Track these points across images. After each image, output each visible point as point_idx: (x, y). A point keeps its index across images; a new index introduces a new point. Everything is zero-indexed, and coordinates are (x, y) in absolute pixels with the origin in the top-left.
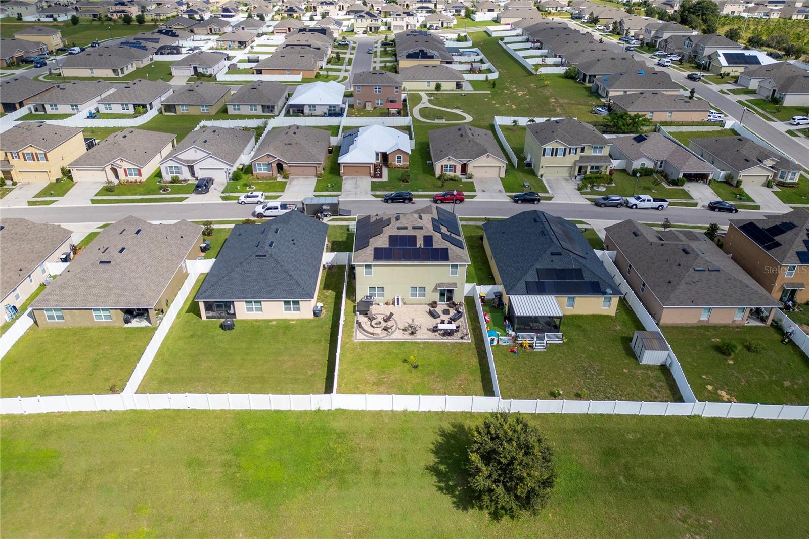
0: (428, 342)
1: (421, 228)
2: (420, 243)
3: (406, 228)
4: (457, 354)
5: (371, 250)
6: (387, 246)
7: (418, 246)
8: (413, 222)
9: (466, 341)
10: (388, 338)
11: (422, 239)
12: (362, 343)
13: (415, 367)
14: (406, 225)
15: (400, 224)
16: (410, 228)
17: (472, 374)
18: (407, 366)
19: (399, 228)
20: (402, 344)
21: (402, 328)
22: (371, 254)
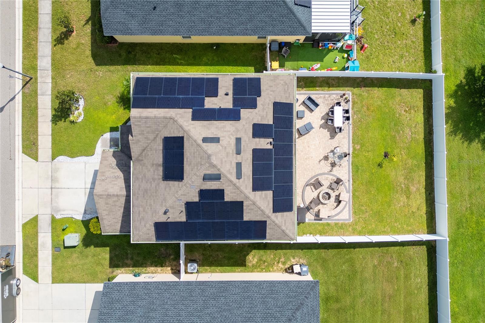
0: (353, 139)
1: (238, 141)
2: (265, 143)
3: (239, 165)
4: (368, 109)
5: (277, 217)
6: (270, 194)
7: (270, 147)
8: (227, 153)
11: (257, 140)
12: (355, 213)
13: (386, 155)
14: (234, 165)
15: (231, 174)
16: (239, 158)
17: (393, 97)
18: (386, 163)
19: (239, 175)
20: (356, 169)
22: (282, 216)
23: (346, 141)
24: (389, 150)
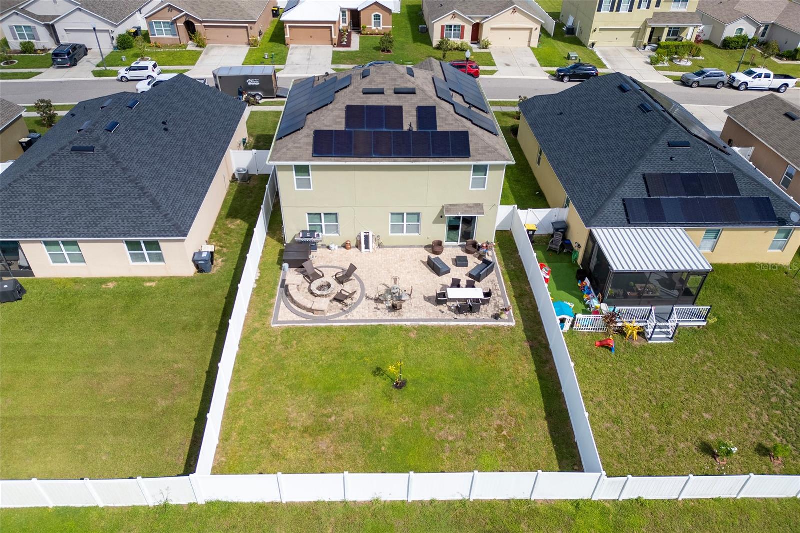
0: (427, 327)
1: (412, 92)
2: (410, 122)
3: (381, 92)
4: (489, 353)
5: (308, 136)
6: (342, 127)
7: (406, 128)
8: (395, 80)
9: (506, 324)
10: (343, 318)
11: (415, 113)
12: (288, 330)
13: (400, 385)
14: (381, 87)
15: (370, 83)
16: (389, 92)
17: (523, 400)
18: (382, 384)
19: (366, 92)
20: (372, 332)
21: (373, 296)
22: (308, 144)
23: (423, 316)
24: (410, 388)
